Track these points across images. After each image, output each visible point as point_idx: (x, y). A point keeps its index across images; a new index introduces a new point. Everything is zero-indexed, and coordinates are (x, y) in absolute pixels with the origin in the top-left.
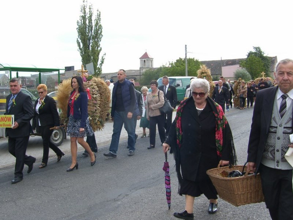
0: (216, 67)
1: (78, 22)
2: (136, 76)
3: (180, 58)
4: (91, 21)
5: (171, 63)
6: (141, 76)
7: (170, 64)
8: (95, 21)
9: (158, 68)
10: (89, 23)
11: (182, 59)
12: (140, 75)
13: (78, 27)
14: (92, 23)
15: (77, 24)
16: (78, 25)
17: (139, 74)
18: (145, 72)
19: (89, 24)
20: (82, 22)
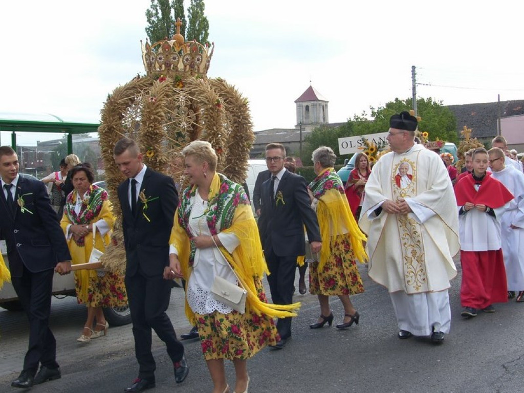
0: (482, 120)
1: (149, 15)
2: (289, 142)
3: (397, 99)
4: (182, 11)
5: (376, 111)
6: (303, 144)
7: (373, 112)
8: (191, 11)
9: (344, 123)
10: (177, 16)
11: (400, 102)
12: (300, 142)
13: (150, 25)
14: (183, 16)
15: (147, 19)
16: (150, 23)
17: (299, 140)
18: (314, 134)
19: (176, 18)
20: (160, 15)
